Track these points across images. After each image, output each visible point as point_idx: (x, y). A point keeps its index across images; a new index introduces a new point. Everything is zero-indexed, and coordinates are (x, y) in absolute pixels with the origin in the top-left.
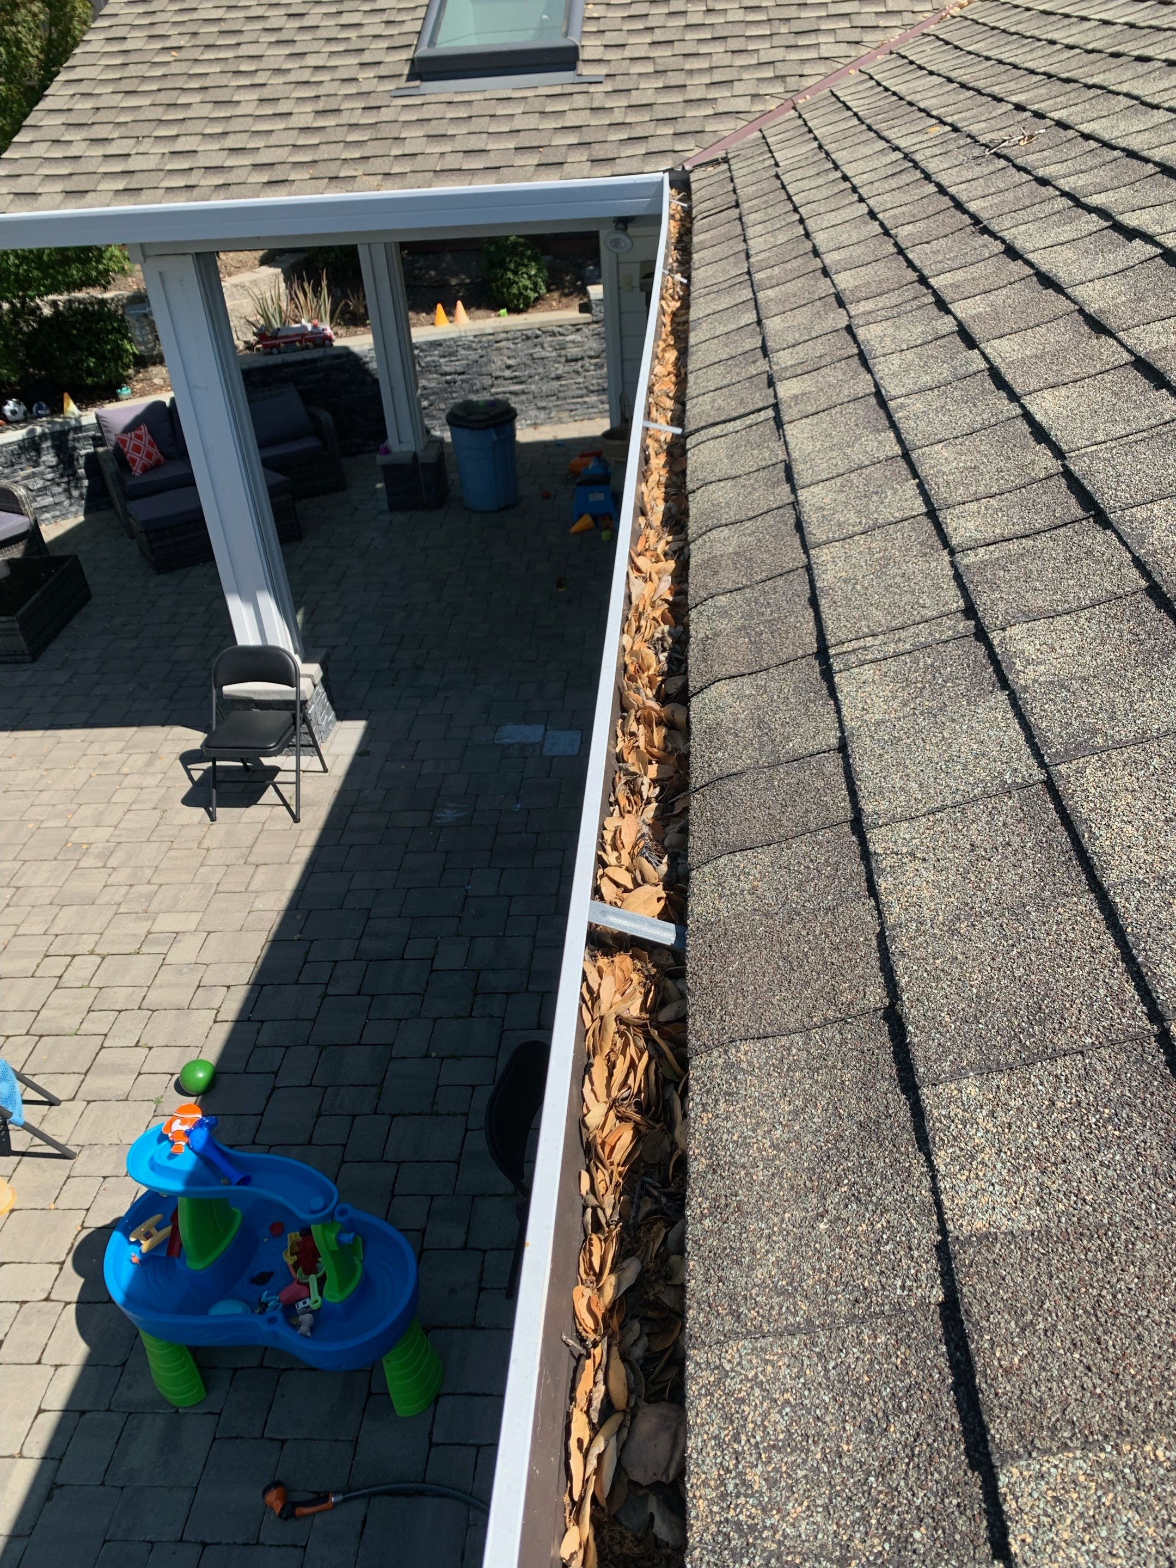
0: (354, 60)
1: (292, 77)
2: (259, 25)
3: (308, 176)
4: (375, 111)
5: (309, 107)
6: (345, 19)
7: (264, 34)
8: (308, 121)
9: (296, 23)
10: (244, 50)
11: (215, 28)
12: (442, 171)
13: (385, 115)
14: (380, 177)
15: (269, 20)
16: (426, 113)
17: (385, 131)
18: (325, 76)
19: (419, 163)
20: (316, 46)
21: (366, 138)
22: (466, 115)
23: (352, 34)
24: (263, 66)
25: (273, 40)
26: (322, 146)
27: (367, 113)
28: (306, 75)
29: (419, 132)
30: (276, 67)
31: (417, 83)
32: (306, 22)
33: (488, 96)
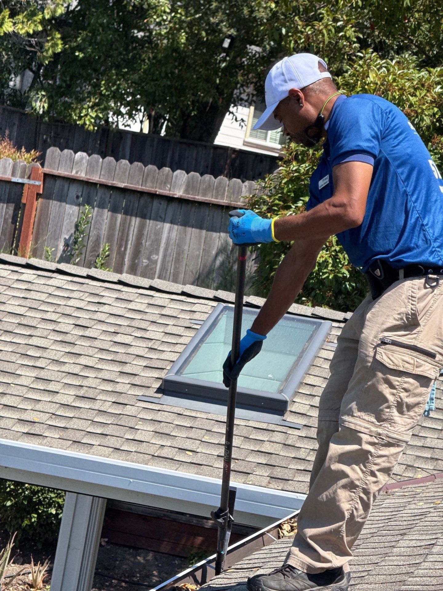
0: (117, 368)
1: (65, 368)
2: (51, 326)
3: (58, 436)
4: (121, 406)
5: (72, 392)
6: (119, 338)
7: (52, 333)
8: (69, 400)
9: (81, 332)
10: (34, 341)
11: (16, 320)
12: (158, 457)
13: (128, 410)
14: (111, 450)
15: (60, 325)
16: (159, 417)
17: (124, 421)
18: (92, 374)
19: (143, 448)
20: (91, 352)
21: (109, 422)
22: (189, 425)
23: (121, 350)
24: (45, 355)
25: (59, 339)
26: (74, 420)
27: (115, 405)
28: (76, 370)
29: (150, 428)
30: (56, 358)
31: (160, 395)
32: (88, 333)
33: (209, 416)
